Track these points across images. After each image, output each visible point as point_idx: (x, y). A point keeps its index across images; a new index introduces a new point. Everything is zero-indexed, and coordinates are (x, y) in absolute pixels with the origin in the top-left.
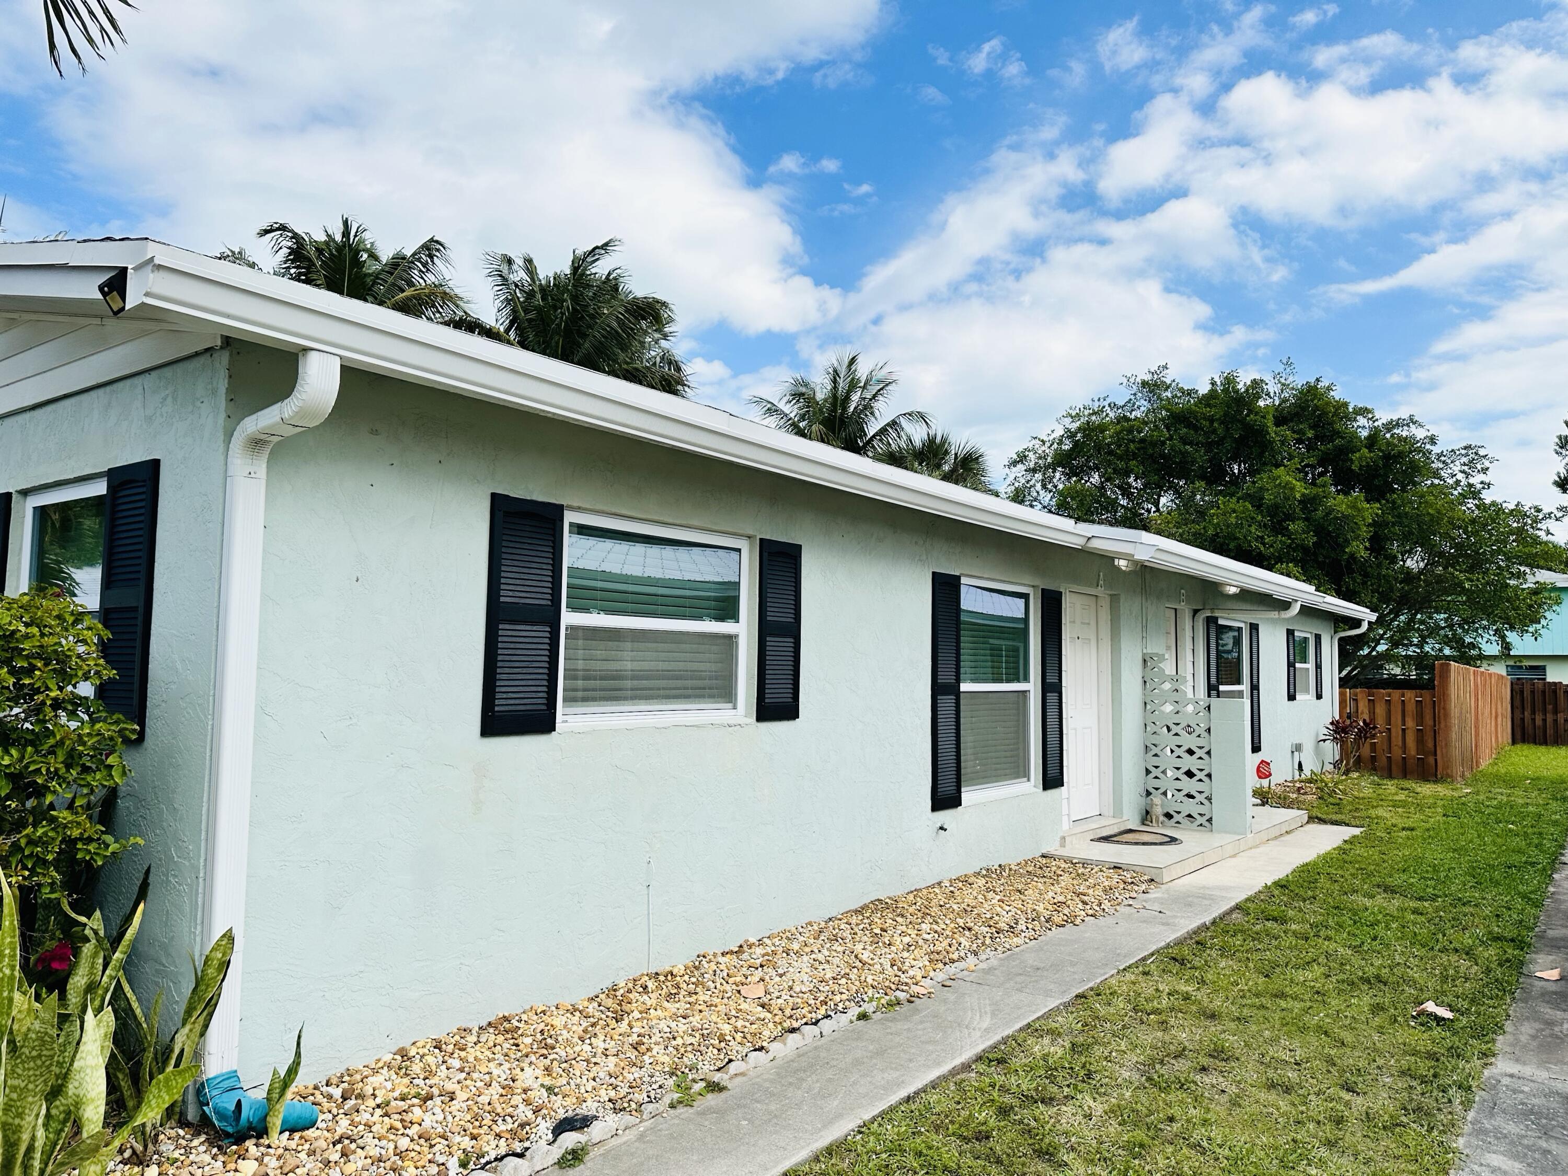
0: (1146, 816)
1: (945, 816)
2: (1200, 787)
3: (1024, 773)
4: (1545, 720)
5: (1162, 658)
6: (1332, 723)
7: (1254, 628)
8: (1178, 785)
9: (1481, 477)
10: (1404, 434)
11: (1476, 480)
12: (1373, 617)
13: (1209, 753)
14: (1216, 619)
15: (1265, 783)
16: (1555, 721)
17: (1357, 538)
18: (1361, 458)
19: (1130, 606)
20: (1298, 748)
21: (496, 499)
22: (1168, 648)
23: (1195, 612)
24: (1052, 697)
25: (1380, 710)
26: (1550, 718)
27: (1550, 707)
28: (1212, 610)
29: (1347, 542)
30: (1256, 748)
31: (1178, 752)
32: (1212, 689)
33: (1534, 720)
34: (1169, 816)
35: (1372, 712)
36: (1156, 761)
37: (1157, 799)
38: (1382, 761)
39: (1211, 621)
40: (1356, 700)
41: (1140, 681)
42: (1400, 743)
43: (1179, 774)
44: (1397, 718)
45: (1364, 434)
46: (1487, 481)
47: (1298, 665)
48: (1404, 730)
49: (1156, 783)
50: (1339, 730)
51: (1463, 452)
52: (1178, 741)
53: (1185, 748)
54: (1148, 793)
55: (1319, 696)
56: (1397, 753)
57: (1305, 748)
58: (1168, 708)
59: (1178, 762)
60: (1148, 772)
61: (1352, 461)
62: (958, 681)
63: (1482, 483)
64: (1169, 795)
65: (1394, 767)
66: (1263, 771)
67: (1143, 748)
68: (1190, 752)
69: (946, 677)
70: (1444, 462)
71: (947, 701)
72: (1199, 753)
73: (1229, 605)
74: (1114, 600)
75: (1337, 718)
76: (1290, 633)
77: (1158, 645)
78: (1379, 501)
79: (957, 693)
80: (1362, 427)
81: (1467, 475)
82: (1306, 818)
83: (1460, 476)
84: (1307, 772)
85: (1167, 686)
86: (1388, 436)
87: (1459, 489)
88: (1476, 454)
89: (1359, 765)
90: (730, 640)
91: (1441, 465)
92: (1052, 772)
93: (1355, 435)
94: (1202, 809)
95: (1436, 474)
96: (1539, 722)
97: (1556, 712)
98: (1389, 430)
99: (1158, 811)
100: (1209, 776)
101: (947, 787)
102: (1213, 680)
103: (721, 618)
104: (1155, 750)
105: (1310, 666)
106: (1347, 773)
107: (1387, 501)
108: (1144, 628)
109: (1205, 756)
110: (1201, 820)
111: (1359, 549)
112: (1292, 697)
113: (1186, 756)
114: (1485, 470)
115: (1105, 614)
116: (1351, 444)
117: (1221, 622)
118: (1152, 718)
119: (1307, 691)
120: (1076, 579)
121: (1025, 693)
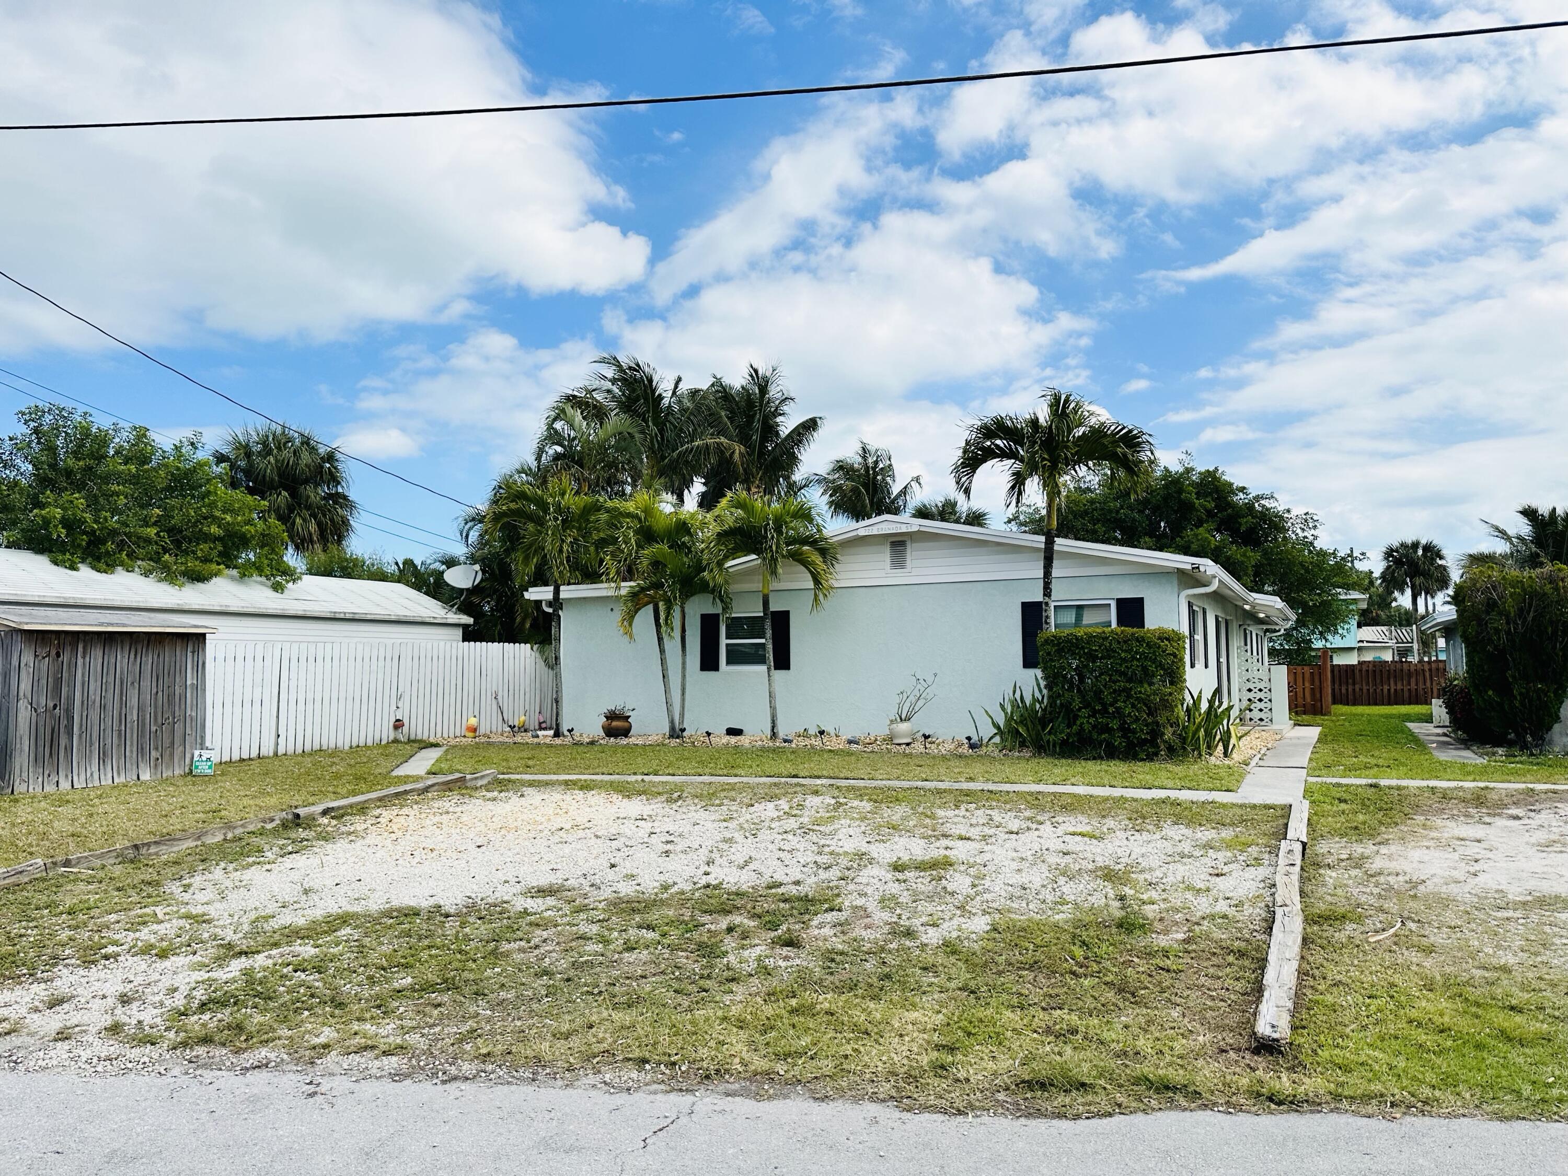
2: (1266, 705)
4: (1347, 690)
16: (1354, 690)
26: (1350, 690)
27: (1350, 681)
33: (1340, 690)
68: (1260, 690)
96: (1344, 691)
97: (1354, 684)
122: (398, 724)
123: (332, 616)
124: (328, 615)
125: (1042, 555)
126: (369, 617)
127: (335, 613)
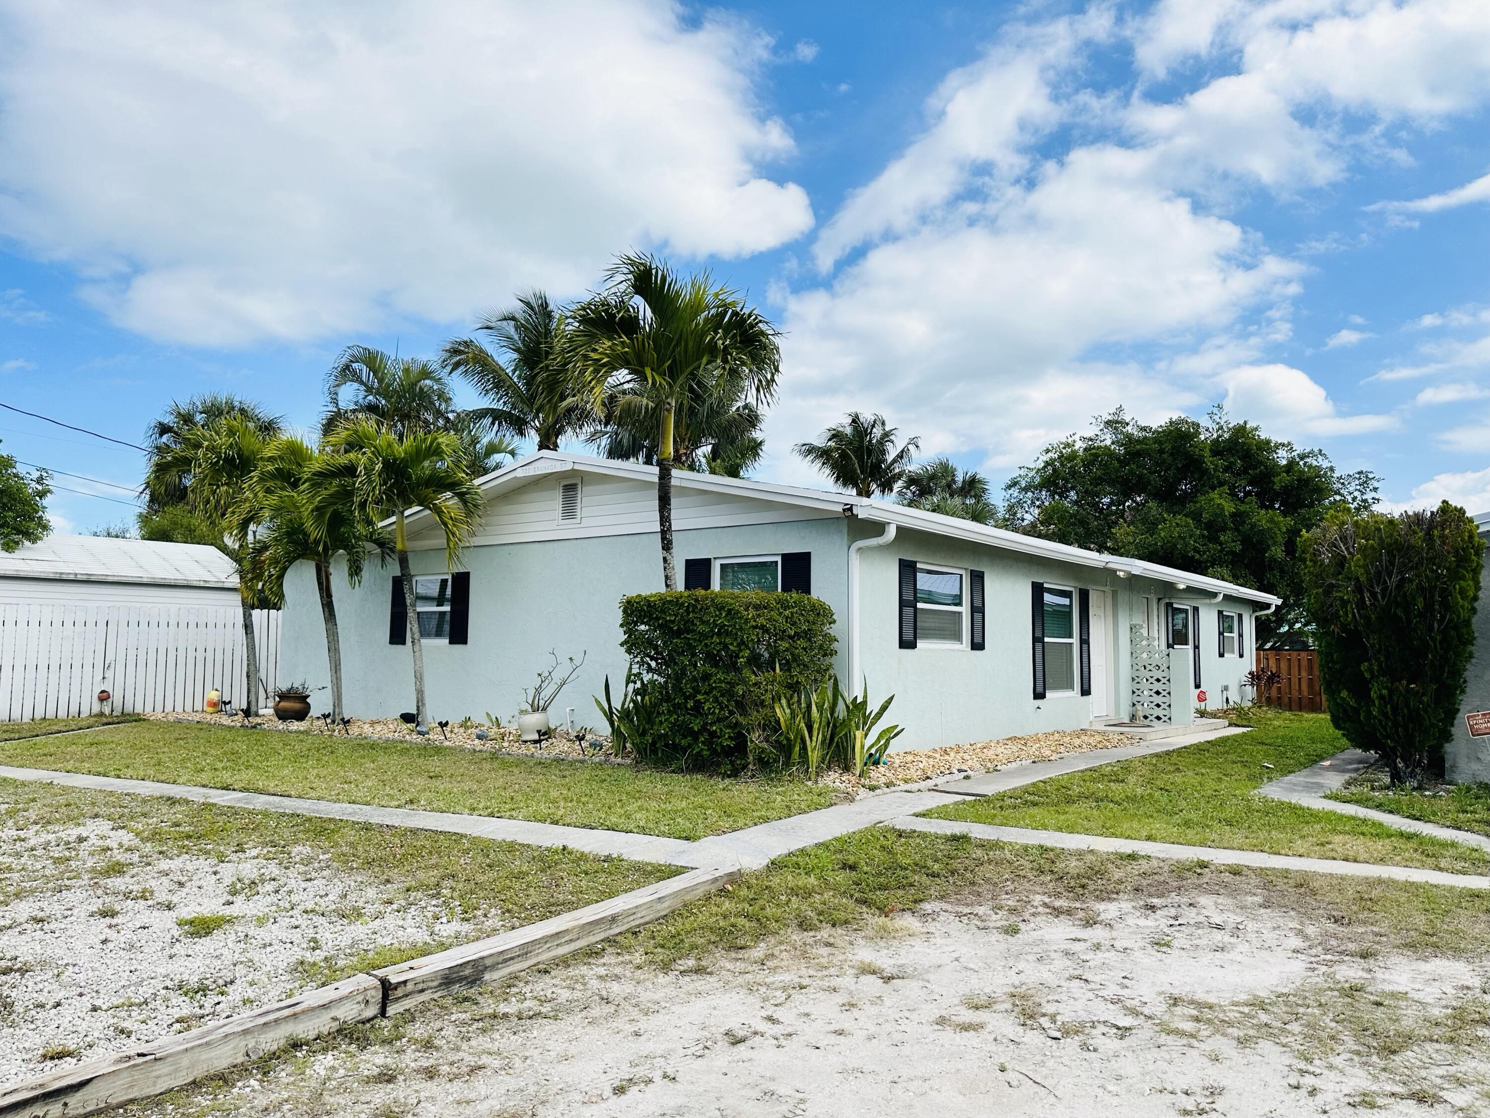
0: (1133, 717)
1: (1039, 702)
2: (1164, 700)
3: (1071, 687)
5: (1141, 627)
6: (1250, 673)
7: (1196, 609)
8: (1151, 699)
9: (1373, 494)
10: (1315, 463)
11: (1369, 496)
12: (1279, 602)
13: (1169, 680)
14: (1172, 604)
15: (1203, 704)
17: (1275, 543)
18: (1280, 481)
19: (1123, 596)
20: (1226, 688)
21: (900, 560)
22: (1144, 621)
23: (1159, 600)
24: (1085, 647)
25: (1284, 665)
28: (1170, 598)
29: (1269, 547)
30: (1198, 686)
31: (1151, 680)
32: (1169, 646)
34: (1146, 717)
35: (1278, 667)
36: (1138, 686)
37: (1139, 707)
38: (1286, 700)
39: (1169, 605)
40: (1267, 659)
41: (1129, 640)
42: (1297, 688)
43: (1152, 693)
44: (1295, 670)
45: (1284, 462)
46: (1377, 497)
47: (1225, 634)
48: (1300, 679)
49: (1139, 699)
50: (1255, 678)
51: (1357, 476)
52: (1151, 674)
53: (1155, 678)
54: (1134, 705)
55: (1241, 656)
56: (1295, 694)
57: (1230, 688)
58: (1145, 655)
59: (1151, 687)
60: (1134, 692)
61: (1274, 483)
62: (1043, 637)
63: (1373, 498)
64: (1146, 705)
65: (1293, 704)
66: (1201, 698)
67: (1131, 680)
68: (1158, 680)
69: (1038, 634)
70: (1343, 484)
71: (1039, 646)
72: (1163, 680)
73: (1180, 595)
74: (1114, 593)
75: (1254, 669)
76: (1220, 613)
77: (1139, 619)
78: (1293, 514)
79: (1043, 643)
80: (1282, 457)
81: (1363, 493)
82: (1227, 724)
83: (1356, 494)
84: (1231, 703)
85: (1144, 643)
86: (1301, 463)
87: (1355, 503)
88: (1367, 477)
89: (1269, 702)
90: (960, 613)
91: (1340, 486)
92: (1086, 687)
93: (1276, 464)
94: (1165, 713)
95: (1338, 493)
98: (1302, 459)
99: (1140, 714)
100: (1169, 693)
101: (1040, 689)
102: (1171, 641)
103: (956, 605)
104: (1137, 680)
105: (1235, 635)
106: (1260, 707)
107: (1299, 514)
108: (1131, 609)
109: (1167, 682)
110: (1164, 719)
111: (1278, 552)
112: (1221, 655)
113: (1155, 682)
114: (1375, 489)
115: (1109, 601)
116: (1272, 470)
117: (1175, 606)
118: (1136, 661)
119: (1233, 652)
120: (1096, 583)
121: (1071, 644)
122: (104, 697)
123: (57, 577)
124: (52, 576)
125: (655, 494)
126: (111, 579)
127: (61, 573)
